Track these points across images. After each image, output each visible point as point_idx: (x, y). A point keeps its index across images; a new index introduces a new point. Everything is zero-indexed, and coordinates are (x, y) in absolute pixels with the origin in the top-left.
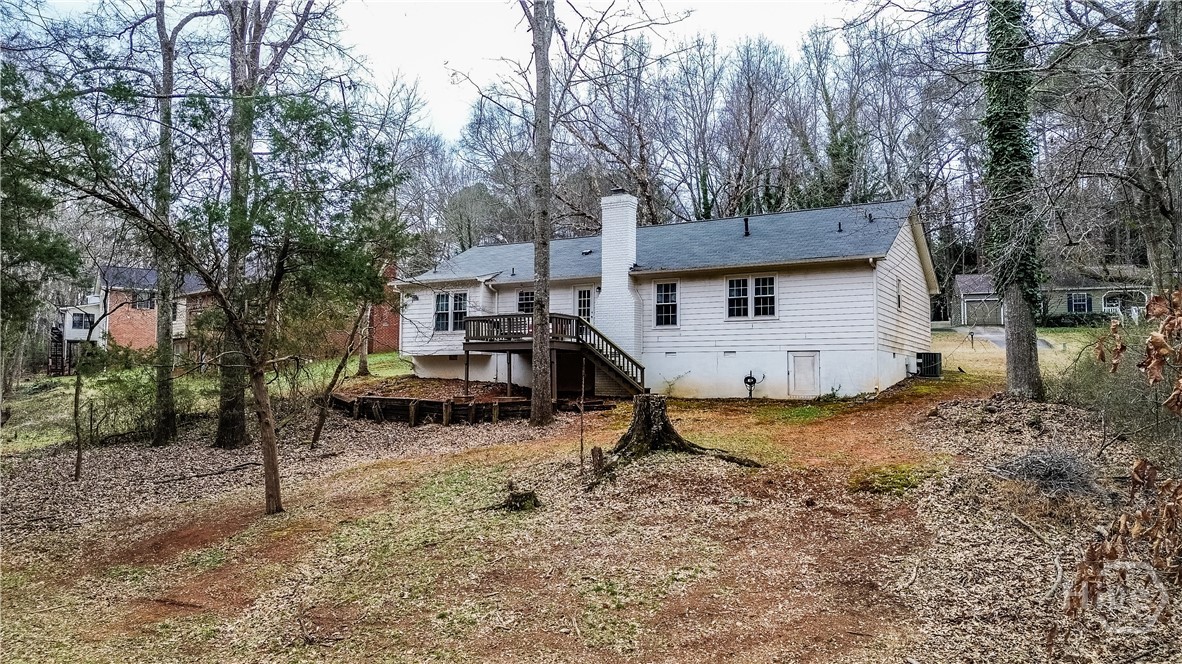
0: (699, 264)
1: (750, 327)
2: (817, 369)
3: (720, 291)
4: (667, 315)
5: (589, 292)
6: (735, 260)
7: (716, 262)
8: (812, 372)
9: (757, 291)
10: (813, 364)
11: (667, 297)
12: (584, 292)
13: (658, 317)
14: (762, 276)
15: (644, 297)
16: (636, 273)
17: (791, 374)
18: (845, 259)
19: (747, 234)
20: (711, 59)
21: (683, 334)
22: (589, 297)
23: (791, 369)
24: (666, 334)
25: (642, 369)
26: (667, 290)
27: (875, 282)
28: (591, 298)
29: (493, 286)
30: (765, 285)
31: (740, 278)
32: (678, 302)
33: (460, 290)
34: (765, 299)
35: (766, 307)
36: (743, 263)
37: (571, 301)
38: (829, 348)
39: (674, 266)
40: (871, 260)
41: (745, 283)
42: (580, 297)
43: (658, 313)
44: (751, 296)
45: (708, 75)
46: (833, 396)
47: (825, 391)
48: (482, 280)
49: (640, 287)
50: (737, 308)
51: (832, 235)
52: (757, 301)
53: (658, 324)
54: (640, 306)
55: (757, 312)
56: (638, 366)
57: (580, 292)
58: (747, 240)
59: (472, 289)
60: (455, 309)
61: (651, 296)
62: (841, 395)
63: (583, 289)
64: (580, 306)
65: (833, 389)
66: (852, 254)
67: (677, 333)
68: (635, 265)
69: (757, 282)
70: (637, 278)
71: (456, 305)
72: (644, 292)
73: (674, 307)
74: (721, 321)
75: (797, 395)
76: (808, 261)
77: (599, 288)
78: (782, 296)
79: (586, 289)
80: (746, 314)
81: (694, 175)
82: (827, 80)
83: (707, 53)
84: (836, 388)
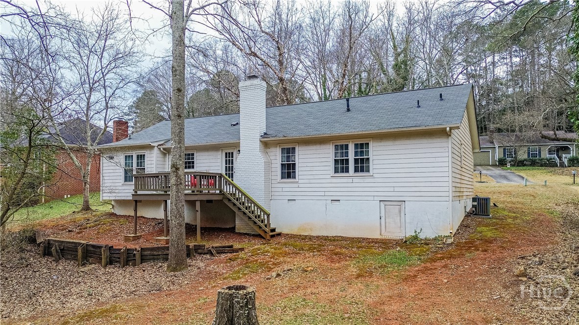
0: (312, 133)
1: (352, 181)
2: (403, 214)
3: (328, 154)
4: (289, 171)
5: (232, 153)
6: (340, 130)
7: (326, 132)
8: (398, 218)
9: (356, 154)
10: (400, 212)
11: (288, 157)
12: (229, 153)
13: (282, 173)
14: (359, 142)
15: (272, 158)
16: (265, 139)
17: (383, 219)
18: (427, 128)
19: (348, 110)
20: (328, 13)
21: (301, 185)
22: (232, 157)
23: (383, 214)
24: (288, 184)
25: (268, 216)
26: (289, 152)
27: (450, 146)
28: (234, 158)
29: (164, 149)
30: (362, 148)
31: (344, 143)
32: (297, 162)
33: (141, 152)
34: (362, 160)
35: (362, 165)
36: (346, 132)
37: (219, 160)
38: (412, 199)
39: (295, 135)
40: (448, 129)
41: (347, 147)
42: (226, 157)
43: (282, 169)
44: (351, 157)
45: (326, 22)
46: (416, 238)
47: (410, 233)
48: (156, 144)
49: (268, 150)
50: (341, 166)
51: (412, 110)
52: (356, 161)
53: (282, 178)
54: (268, 165)
55: (356, 170)
56: (265, 213)
57: (226, 153)
58: (349, 114)
59: (148, 152)
60: (138, 166)
61: (277, 157)
62: (422, 236)
63: (228, 151)
64: (226, 164)
65: (415, 232)
66: (432, 124)
67: (296, 185)
68: (265, 134)
69: (356, 146)
70: (267, 143)
71: (138, 163)
72: (272, 154)
73: (294, 165)
74: (329, 177)
75: (387, 235)
76: (396, 130)
77: (239, 151)
78: (375, 157)
79: (230, 151)
80: (347, 171)
81: (318, 80)
82: (393, 28)
83: (325, 10)
84: (418, 231)
